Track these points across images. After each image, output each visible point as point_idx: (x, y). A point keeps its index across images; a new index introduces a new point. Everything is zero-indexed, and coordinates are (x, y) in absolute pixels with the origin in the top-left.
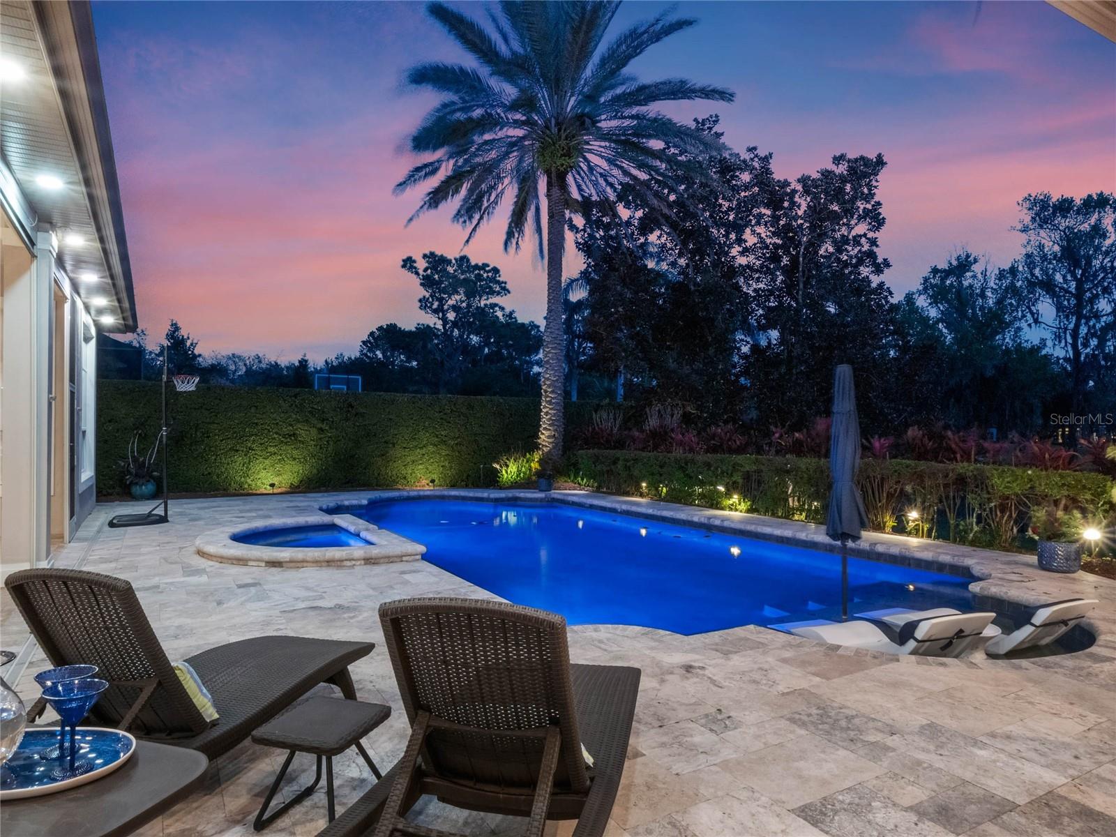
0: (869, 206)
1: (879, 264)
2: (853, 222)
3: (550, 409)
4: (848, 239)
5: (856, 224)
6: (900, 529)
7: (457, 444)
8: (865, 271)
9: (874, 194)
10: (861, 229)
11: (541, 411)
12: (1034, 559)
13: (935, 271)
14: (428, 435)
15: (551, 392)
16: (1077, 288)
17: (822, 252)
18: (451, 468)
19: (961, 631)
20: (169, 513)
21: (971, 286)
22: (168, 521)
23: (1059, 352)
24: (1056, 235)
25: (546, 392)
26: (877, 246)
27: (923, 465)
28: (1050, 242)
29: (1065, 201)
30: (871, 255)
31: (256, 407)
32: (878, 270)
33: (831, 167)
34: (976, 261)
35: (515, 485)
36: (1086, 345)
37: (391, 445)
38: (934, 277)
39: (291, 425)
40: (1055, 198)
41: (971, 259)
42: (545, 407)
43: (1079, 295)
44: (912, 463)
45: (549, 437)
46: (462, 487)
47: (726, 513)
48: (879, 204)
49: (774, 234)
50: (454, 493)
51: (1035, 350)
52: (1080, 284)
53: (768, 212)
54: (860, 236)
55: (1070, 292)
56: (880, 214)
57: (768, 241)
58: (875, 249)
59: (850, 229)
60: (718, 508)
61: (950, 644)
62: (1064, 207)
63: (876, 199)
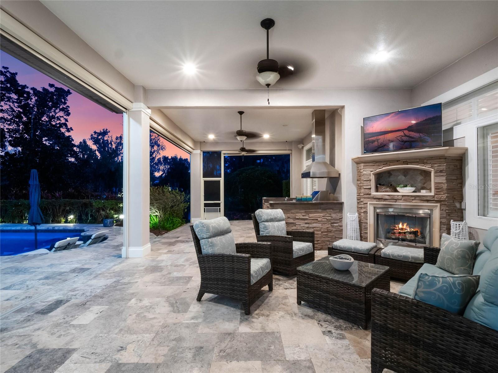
0: (65, 107)
1: (69, 129)
2: (57, 111)
4: (55, 117)
5: (58, 112)
6: (66, 222)
8: (63, 130)
9: (66, 103)
10: (61, 114)
12: (102, 225)
13: (95, 133)
17: (43, 119)
19: (69, 243)
21: (107, 140)
26: (68, 122)
27: (73, 201)
30: (65, 125)
32: (68, 130)
33: (48, 87)
34: (109, 132)
38: (95, 134)
41: (108, 131)
44: (69, 200)
48: (68, 107)
49: (19, 107)
53: (16, 97)
54: (61, 117)
56: (69, 110)
57: (15, 109)
58: (67, 122)
59: (56, 113)
61: (66, 247)
63: (67, 105)
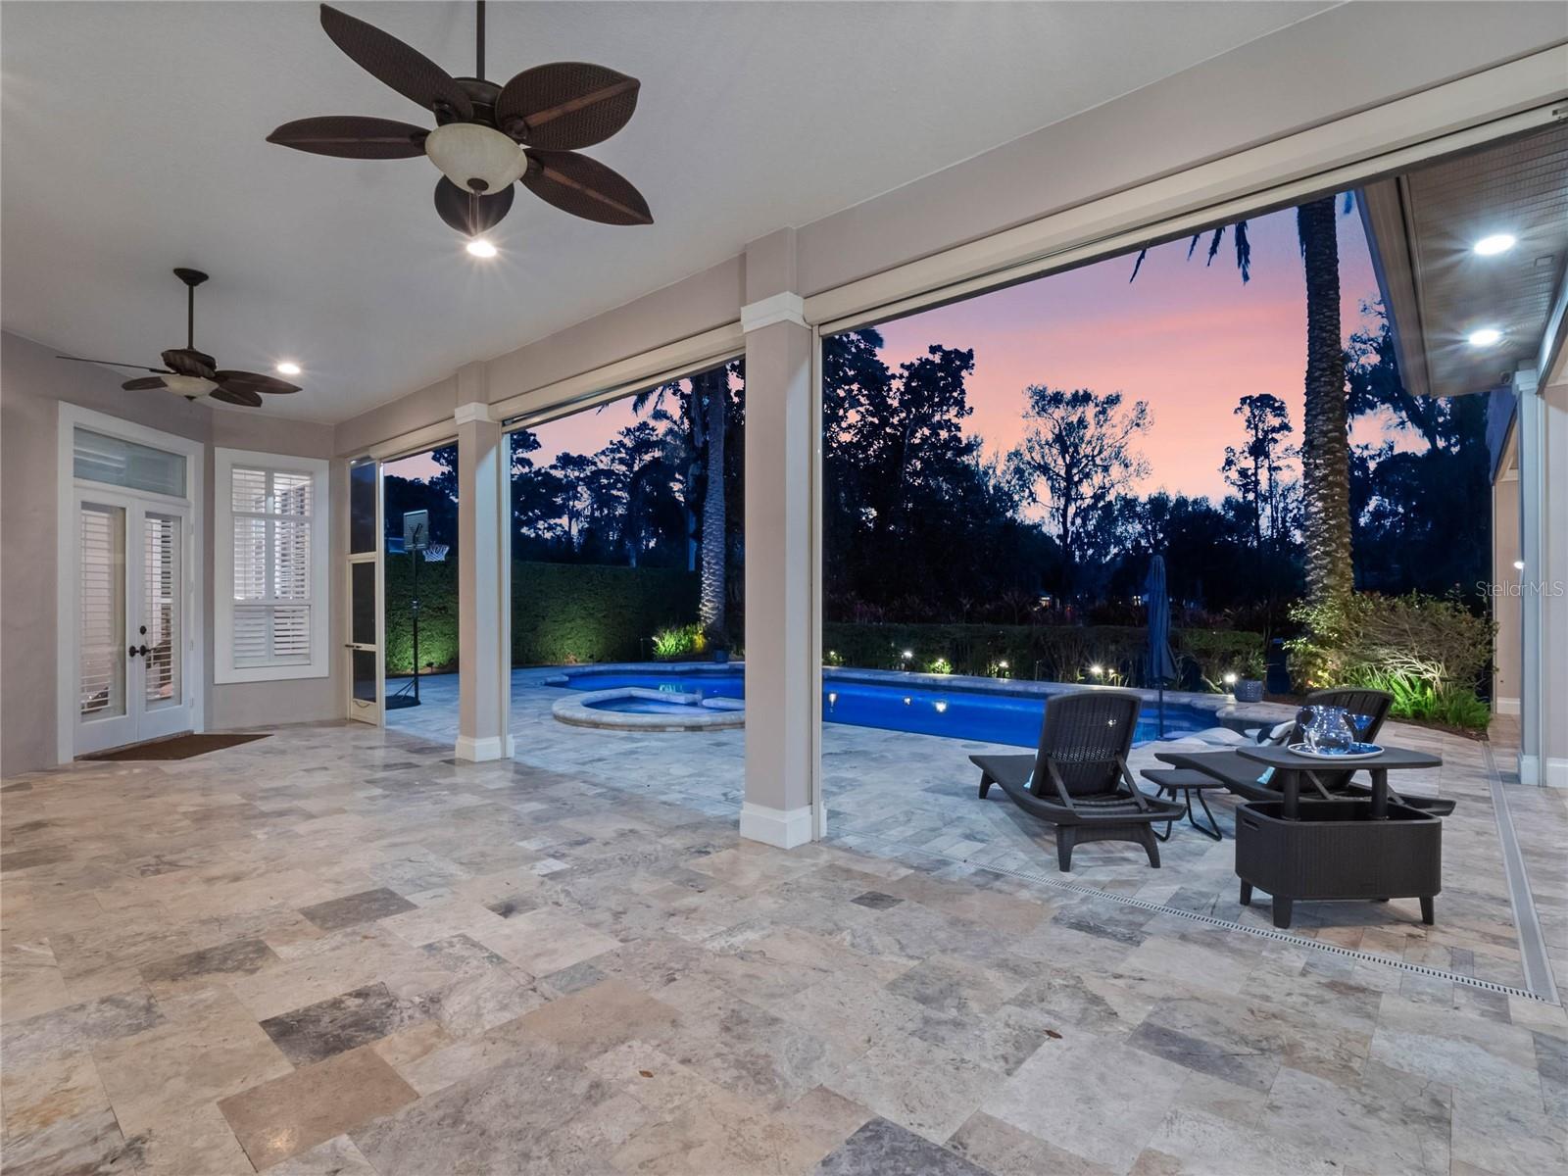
3: (715, 581)
7: (604, 617)
9: (962, 385)
11: (701, 583)
14: (576, 607)
15: (714, 564)
16: (1066, 473)
18: (598, 642)
20: (420, 694)
22: (418, 703)
23: (1053, 529)
24: (1050, 424)
25: (709, 563)
28: (1046, 429)
29: (1058, 393)
31: (404, 577)
33: (928, 355)
35: (673, 659)
36: (1073, 523)
37: (540, 619)
39: (441, 597)
40: (1050, 392)
42: (707, 579)
43: (1069, 478)
45: (712, 609)
46: (607, 662)
47: (932, 675)
48: (964, 392)
50: (602, 668)
51: (1036, 526)
52: (1069, 468)
55: (1061, 476)
56: (965, 402)
60: (925, 672)
62: (1057, 399)
63: (963, 388)
